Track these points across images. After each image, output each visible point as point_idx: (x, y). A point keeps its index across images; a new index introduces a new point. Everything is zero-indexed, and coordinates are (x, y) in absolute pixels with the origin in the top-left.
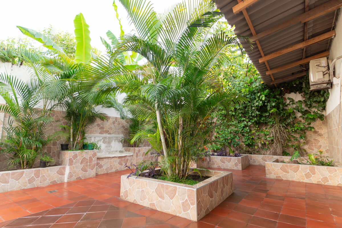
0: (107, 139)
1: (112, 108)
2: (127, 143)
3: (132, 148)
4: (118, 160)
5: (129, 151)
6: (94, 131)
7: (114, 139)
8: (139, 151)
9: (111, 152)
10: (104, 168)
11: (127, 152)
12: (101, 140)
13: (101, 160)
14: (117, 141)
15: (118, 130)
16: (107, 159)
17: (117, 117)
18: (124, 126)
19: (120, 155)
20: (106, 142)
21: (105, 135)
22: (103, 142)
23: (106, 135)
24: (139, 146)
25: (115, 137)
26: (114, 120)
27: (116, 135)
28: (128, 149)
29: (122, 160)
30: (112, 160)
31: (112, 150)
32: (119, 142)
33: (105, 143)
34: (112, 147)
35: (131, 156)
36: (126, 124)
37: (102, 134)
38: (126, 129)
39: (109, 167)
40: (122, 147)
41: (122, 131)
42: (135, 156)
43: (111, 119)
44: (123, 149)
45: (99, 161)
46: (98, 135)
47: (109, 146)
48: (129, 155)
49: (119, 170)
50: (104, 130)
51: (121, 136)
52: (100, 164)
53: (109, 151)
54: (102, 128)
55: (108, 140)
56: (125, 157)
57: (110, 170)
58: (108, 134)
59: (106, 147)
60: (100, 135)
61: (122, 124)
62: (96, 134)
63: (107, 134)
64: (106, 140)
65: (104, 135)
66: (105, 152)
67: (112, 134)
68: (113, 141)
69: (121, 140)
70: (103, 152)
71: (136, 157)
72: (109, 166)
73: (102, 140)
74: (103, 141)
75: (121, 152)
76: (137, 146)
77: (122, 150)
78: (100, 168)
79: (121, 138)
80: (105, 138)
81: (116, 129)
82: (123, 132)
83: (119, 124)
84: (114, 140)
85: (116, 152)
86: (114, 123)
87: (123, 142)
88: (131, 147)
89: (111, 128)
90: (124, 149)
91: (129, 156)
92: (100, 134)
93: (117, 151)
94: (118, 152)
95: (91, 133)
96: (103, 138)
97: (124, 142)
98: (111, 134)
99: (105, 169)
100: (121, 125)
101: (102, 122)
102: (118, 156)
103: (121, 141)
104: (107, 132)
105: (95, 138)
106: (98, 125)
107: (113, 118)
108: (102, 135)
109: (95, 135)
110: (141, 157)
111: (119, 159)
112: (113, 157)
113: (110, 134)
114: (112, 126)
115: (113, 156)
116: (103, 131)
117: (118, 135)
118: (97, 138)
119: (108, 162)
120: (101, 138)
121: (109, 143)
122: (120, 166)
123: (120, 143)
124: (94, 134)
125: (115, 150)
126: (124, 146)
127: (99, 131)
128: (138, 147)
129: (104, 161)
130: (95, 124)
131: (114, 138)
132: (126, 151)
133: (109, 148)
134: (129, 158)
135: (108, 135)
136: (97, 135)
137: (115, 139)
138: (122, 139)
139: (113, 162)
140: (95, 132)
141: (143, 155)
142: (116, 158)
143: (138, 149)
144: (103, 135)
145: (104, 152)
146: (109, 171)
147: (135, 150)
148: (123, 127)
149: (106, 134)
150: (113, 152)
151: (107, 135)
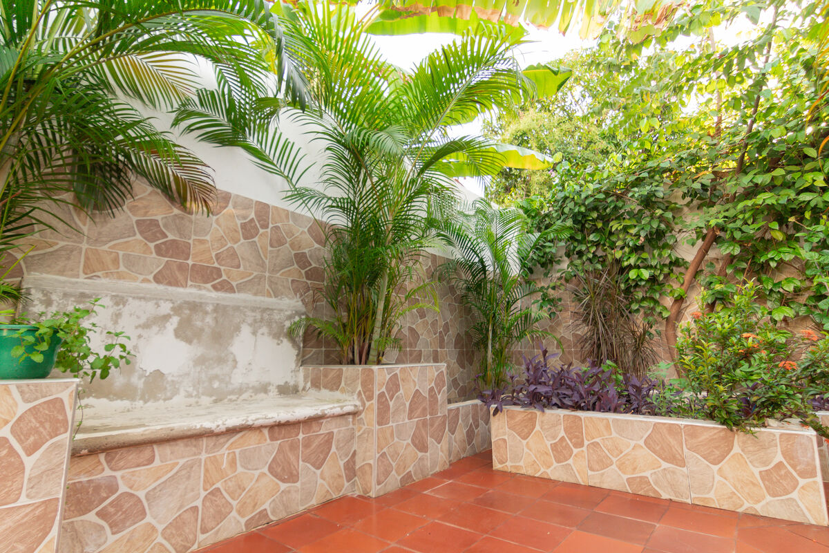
0: (206, 313)
1: (239, 151)
2: (318, 344)
3: (348, 370)
4: (268, 448)
5: (334, 385)
6: (116, 261)
7: (250, 320)
8: (394, 385)
9: (232, 393)
10: (154, 522)
11: (325, 393)
12: (166, 318)
13: (132, 456)
14: (265, 330)
15: (273, 271)
16: (180, 447)
17: (268, 206)
18: (304, 255)
19: (283, 415)
20: (202, 330)
21: (194, 291)
22: (179, 333)
23: (203, 292)
24: (384, 360)
25: (254, 309)
26: (253, 215)
27: (259, 298)
28: (326, 376)
29: (294, 447)
30: (224, 451)
31: (238, 379)
32: (276, 336)
33: (189, 341)
34: (235, 361)
35: (350, 419)
36: (316, 246)
37: (174, 282)
38: (313, 274)
39: (199, 503)
40: (293, 366)
41: (293, 281)
42: (370, 417)
43: (230, 209)
44: (301, 377)
45: (108, 472)
46: (144, 285)
47: (221, 361)
48: (338, 411)
49: (273, 518)
50: (190, 262)
51: (289, 305)
52: (123, 488)
53: (216, 385)
54: (176, 250)
55: (209, 320)
56: (314, 426)
57: (204, 531)
58: (215, 287)
59: (200, 361)
60: (161, 287)
61: (292, 245)
62: (135, 280)
63: (209, 286)
64: (199, 324)
65: (190, 292)
66: (190, 396)
67: (241, 288)
68: (246, 330)
69: (288, 324)
70: (176, 392)
71: (380, 423)
72: (196, 497)
73: (175, 320)
74: (180, 323)
75: (288, 391)
76: (373, 356)
77: (292, 383)
78: (116, 527)
79: (290, 317)
80: (195, 307)
81: (263, 265)
82: (297, 288)
83: (278, 242)
84: (250, 325)
85: (262, 395)
86: (249, 230)
87: (299, 340)
88: (341, 363)
89: (233, 255)
90: (306, 378)
91: (334, 417)
92: (157, 279)
93: (264, 389)
94: (273, 391)
95: (89, 270)
96: (177, 310)
97: (304, 341)
98: (231, 290)
99: (160, 528)
100: (287, 251)
101: (176, 211)
102: (270, 422)
103: (290, 334)
104: (206, 275)
105: (119, 301)
106: (149, 229)
107: (246, 204)
108: (170, 288)
109: (126, 285)
110: (403, 419)
111: (273, 438)
112: (232, 431)
113: (225, 287)
114: (241, 247)
115: (234, 421)
116: (182, 268)
117: (273, 300)
118: (133, 304)
119: (189, 467)
120: (166, 308)
121: (221, 337)
122: (283, 486)
123: (286, 344)
124: (120, 276)
125: (253, 379)
126: (303, 361)
127: (158, 263)
128: (379, 362)
129: (157, 462)
130: (126, 216)
131: (249, 313)
132: (316, 384)
133: (217, 370)
134: (337, 429)
135: (214, 294)
136: (133, 285)
137: (255, 321)
138: (297, 319)
139: (233, 463)
140: (122, 268)
141: (411, 410)
142: (253, 437)
143: (390, 371)
144: (181, 290)
145: (182, 393)
146: (201, 537)
147: (368, 382)
148: (301, 259)
149: (200, 288)
150: (240, 391)
151: (208, 294)
